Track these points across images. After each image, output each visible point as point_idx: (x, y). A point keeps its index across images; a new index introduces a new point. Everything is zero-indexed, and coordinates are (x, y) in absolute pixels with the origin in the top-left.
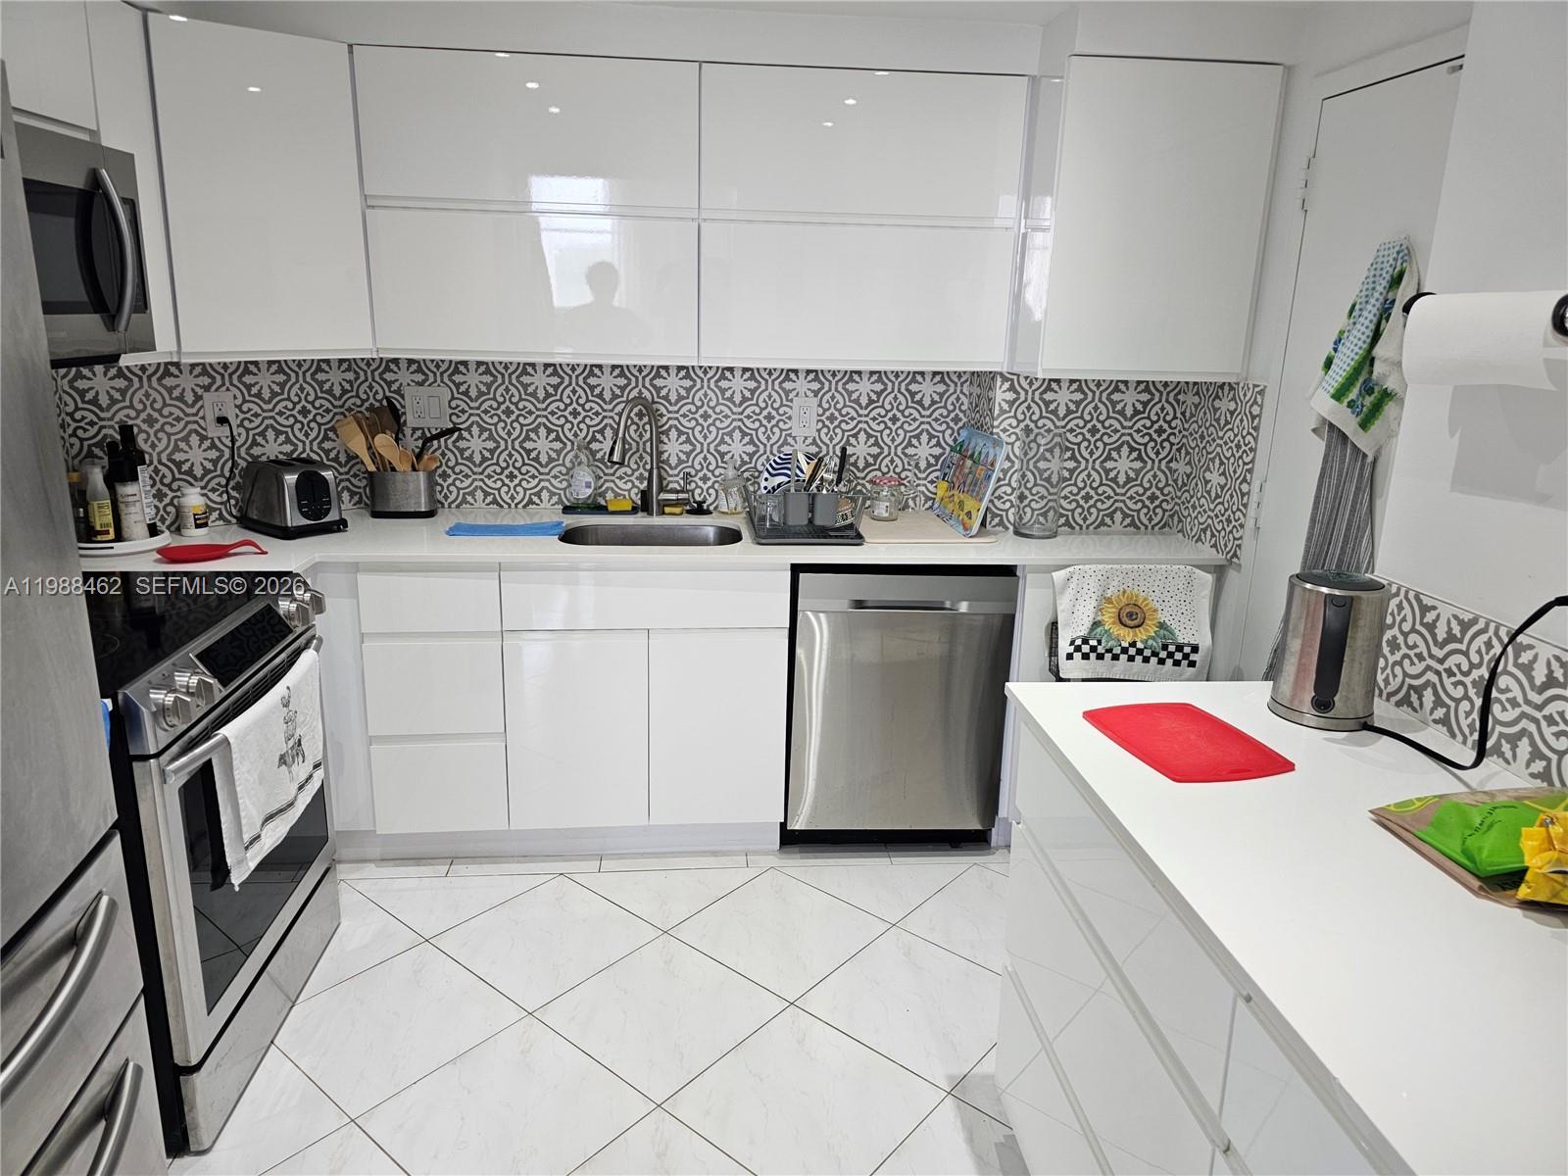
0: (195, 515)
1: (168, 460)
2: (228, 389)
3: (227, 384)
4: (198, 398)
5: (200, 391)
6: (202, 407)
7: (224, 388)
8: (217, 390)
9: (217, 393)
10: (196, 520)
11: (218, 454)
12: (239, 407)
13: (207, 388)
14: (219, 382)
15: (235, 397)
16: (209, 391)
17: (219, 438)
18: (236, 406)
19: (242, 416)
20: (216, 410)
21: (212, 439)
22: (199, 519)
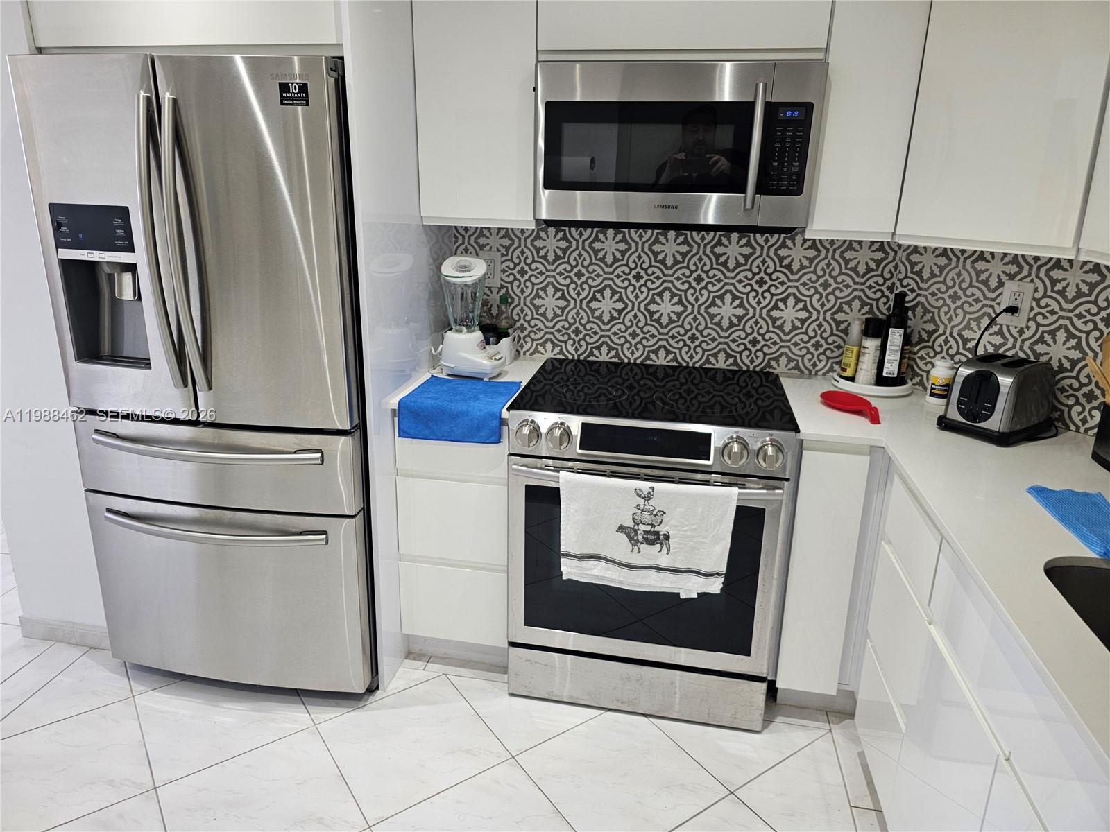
0: (932, 384)
1: (958, 335)
2: (1032, 281)
3: (1033, 276)
4: (1001, 284)
5: (1004, 278)
6: (1001, 294)
7: (1029, 279)
8: (1021, 280)
9: (1020, 283)
10: (932, 388)
11: (1002, 341)
12: (1038, 301)
13: (1012, 277)
14: (1025, 273)
15: (1036, 290)
16: (1013, 279)
17: (1008, 327)
18: (1034, 299)
19: (1037, 310)
20: (1013, 298)
21: (1001, 325)
22: (934, 389)
